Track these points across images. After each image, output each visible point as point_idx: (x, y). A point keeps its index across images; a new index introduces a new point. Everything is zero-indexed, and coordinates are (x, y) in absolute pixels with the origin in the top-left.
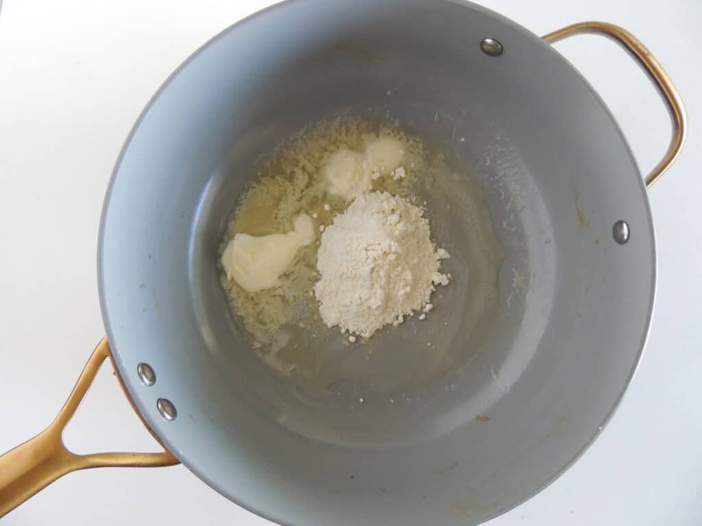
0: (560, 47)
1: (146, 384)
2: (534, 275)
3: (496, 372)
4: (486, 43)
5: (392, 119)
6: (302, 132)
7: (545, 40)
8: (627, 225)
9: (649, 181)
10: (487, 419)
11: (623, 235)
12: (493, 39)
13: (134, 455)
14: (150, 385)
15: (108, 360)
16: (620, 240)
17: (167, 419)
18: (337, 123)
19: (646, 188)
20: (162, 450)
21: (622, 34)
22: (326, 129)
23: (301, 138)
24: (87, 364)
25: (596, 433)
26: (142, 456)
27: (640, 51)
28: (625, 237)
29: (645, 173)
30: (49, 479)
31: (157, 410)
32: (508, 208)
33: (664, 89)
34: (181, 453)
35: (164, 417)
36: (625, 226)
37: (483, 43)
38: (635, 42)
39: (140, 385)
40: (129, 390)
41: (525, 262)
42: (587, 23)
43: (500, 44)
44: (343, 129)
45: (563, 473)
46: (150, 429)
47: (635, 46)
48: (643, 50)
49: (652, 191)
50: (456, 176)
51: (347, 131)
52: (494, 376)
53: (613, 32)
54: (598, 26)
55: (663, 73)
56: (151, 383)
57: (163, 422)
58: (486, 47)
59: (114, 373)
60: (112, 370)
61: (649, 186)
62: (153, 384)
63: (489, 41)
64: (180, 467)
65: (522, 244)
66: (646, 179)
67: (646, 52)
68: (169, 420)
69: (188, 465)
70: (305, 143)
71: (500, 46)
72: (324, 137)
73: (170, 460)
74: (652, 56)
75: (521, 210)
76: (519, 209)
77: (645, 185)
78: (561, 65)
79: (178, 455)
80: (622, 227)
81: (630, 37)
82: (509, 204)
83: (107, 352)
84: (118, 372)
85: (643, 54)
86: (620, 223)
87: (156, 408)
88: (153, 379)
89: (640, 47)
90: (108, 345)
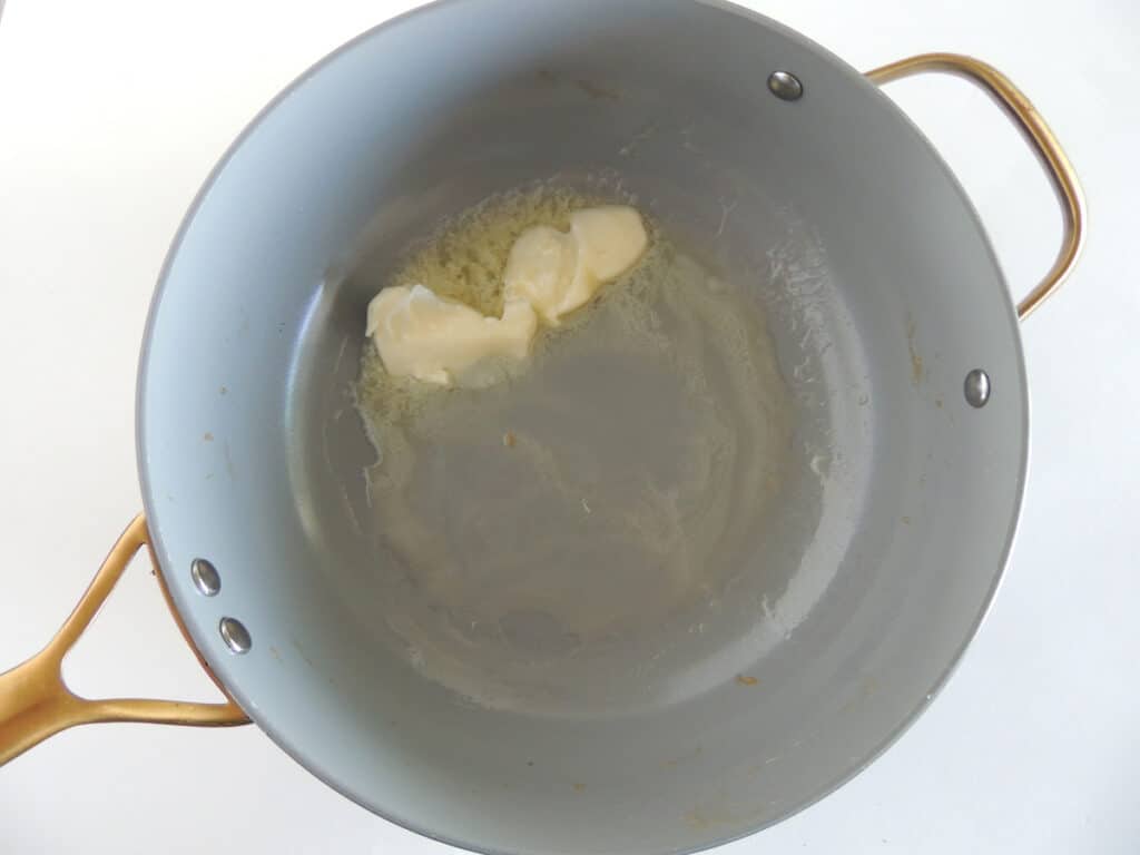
0: (893, 91)
1: (204, 593)
2: (840, 456)
3: (772, 605)
4: (777, 79)
5: (625, 194)
6: (480, 207)
7: (869, 79)
8: (987, 377)
9: (1024, 308)
10: (754, 681)
11: (979, 394)
12: (787, 73)
13: (177, 704)
14: (212, 595)
15: (144, 549)
16: (974, 400)
17: (234, 651)
18: (537, 195)
19: (1019, 320)
20: (223, 700)
21: (991, 75)
22: (519, 204)
23: (479, 216)
24: (110, 554)
25: (922, 705)
26: (191, 708)
27: (1017, 102)
28: (983, 396)
29: (1018, 296)
30: (36, 736)
31: (220, 636)
32: (802, 345)
33: (1054, 165)
34: (254, 705)
35: (230, 646)
36: (983, 378)
37: (771, 78)
38: (1011, 88)
39: (195, 594)
40: (176, 600)
41: (827, 433)
42: (938, 55)
43: (798, 81)
44: (547, 205)
45: (867, 766)
46: (205, 665)
47: (1010, 95)
48: (1022, 101)
49: (1027, 325)
50: (713, 284)
51: (554, 209)
52: (768, 614)
53: (978, 72)
54: (951, 60)
55: (1051, 139)
56: (212, 591)
57: (228, 654)
58: (775, 85)
59: (153, 572)
60: (151, 567)
61: (1023, 317)
62: (217, 593)
63: (781, 75)
64: (252, 729)
65: (822, 404)
66: (1018, 307)
67: (1026, 105)
68: (240, 653)
69: (264, 727)
70: (486, 225)
71: (797, 84)
72: (516, 215)
73: (235, 717)
74: (1036, 112)
75: (824, 351)
76: (820, 349)
77: (1017, 315)
78: (893, 118)
79: (249, 708)
80: (979, 379)
81: (1002, 79)
82: (805, 339)
83: (144, 538)
84: (159, 570)
85: (1021, 107)
86: (976, 373)
87: (218, 633)
88: (215, 585)
89: (1018, 96)
90: (145, 526)
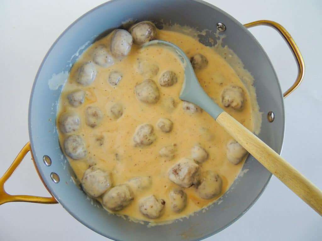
1: (46, 165)
7: (244, 27)
8: (274, 114)
11: (271, 118)
12: (222, 23)
13: (37, 197)
14: (49, 166)
15: (30, 152)
19: (283, 98)
20: (50, 196)
26: (41, 198)
29: (284, 91)
35: (53, 181)
37: (217, 24)
38: (285, 31)
40: (38, 167)
43: (225, 26)
46: (46, 186)
48: (288, 35)
53: (276, 26)
57: (52, 184)
58: (218, 27)
61: (285, 97)
64: (58, 205)
66: (283, 94)
68: (56, 183)
74: (292, 39)
83: (30, 149)
84: (34, 158)
86: (271, 113)
87: (50, 177)
88: (50, 163)
90: (30, 145)
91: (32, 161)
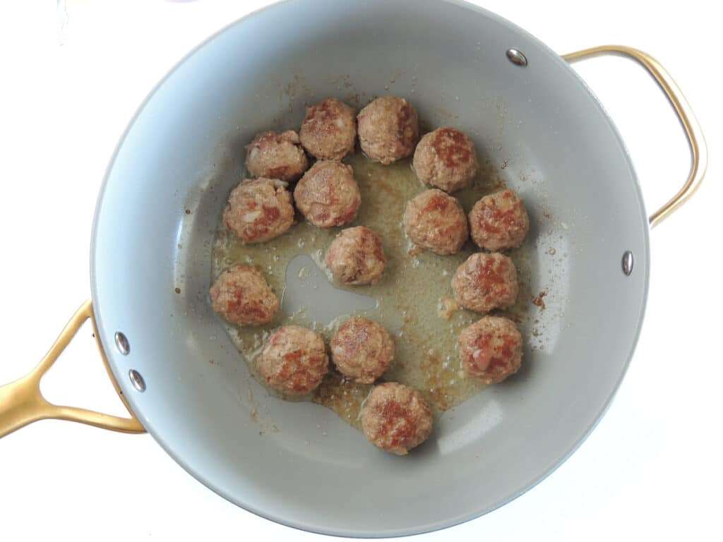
1: (120, 351)
4: (511, 53)
8: (632, 256)
9: (652, 219)
11: (627, 267)
12: (517, 51)
14: (124, 354)
15: (89, 321)
17: (137, 389)
28: (629, 269)
35: (134, 386)
58: (511, 56)
59: (94, 335)
60: (92, 332)
62: (128, 353)
63: (514, 52)
64: (147, 436)
66: (649, 217)
68: (139, 391)
69: (154, 435)
71: (524, 58)
73: (136, 427)
77: (648, 222)
80: (627, 258)
83: (90, 314)
84: (97, 334)
86: (626, 254)
87: (128, 376)
88: (127, 349)
90: (91, 308)
91: (94, 340)
